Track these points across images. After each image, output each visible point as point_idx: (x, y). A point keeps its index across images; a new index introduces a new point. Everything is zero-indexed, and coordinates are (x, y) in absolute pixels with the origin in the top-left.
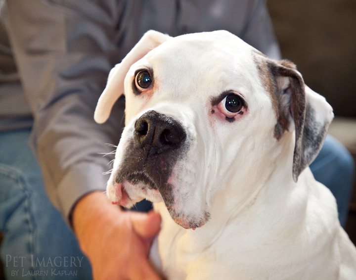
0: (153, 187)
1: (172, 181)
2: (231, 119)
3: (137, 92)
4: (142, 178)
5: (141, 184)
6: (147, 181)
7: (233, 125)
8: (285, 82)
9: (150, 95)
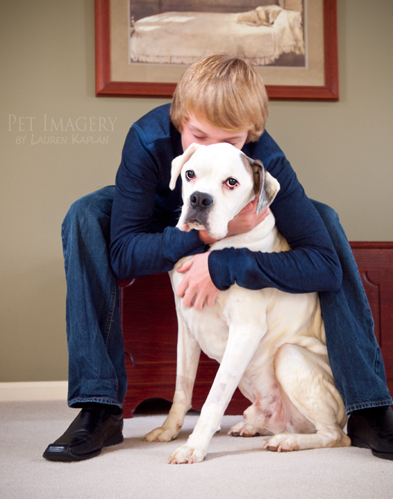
0: (200, 224)
1: (209, 221)
2: (232, 189)
3: (188, 180)
4: (196, 220)
5: (195, 223)
6: (198, 222)
7: (233, 191)
8: (256, 169)
9: (194, 182)
